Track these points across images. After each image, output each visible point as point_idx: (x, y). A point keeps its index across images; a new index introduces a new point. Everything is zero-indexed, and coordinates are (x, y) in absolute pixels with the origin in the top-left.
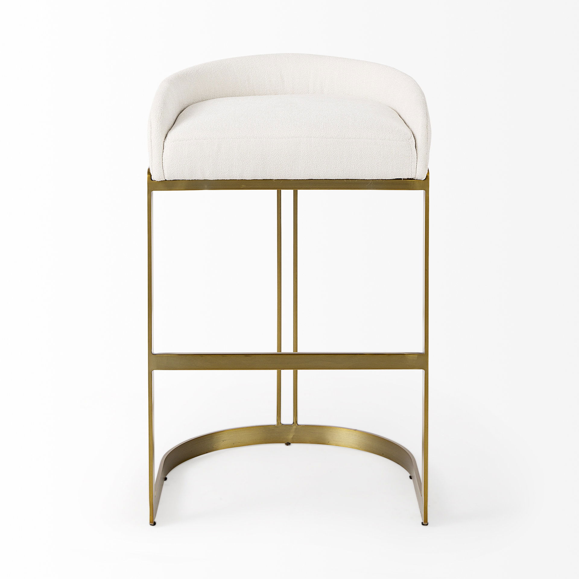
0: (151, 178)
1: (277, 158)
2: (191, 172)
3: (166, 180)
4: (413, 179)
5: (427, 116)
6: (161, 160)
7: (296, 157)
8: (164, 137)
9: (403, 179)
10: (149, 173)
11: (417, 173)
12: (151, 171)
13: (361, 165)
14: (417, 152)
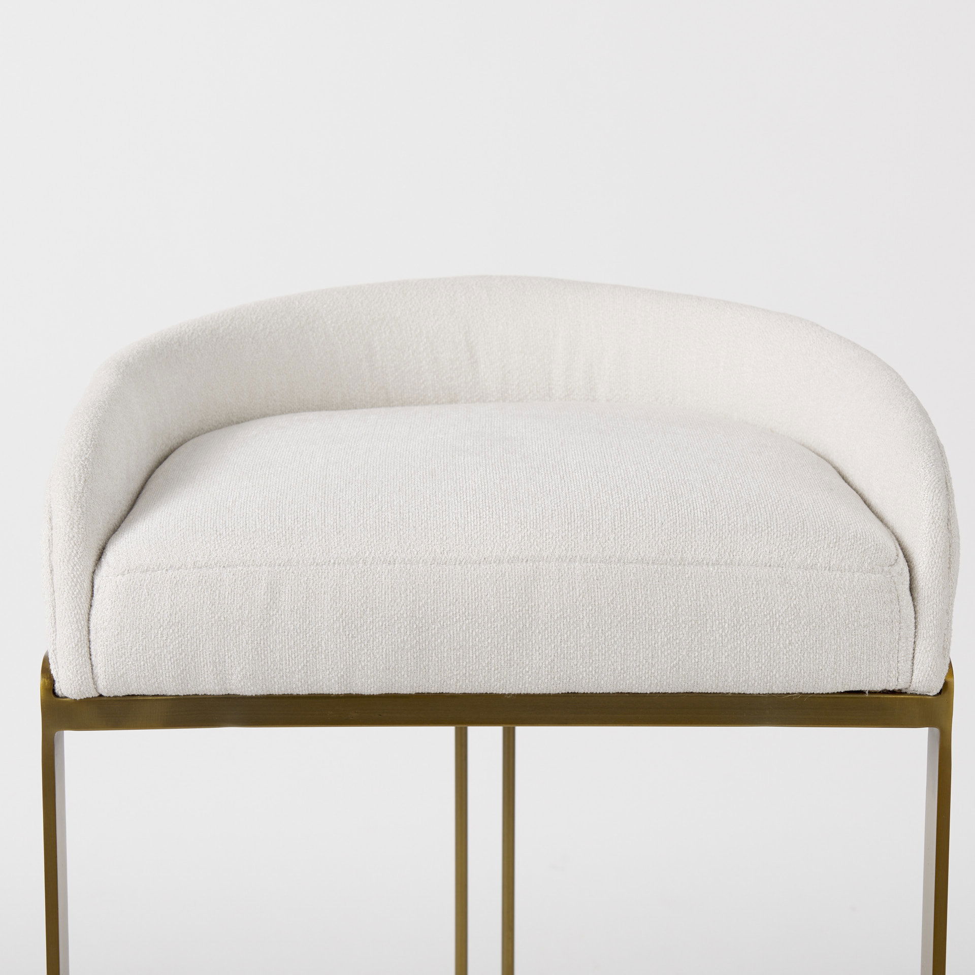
0: (54, 690)
1: (461, 627)
2: (182, 672)
3: (101, 696)
4: (900, 692)
5: (947, 487)
6: (85, 633)
7: (524, 625)
8: (94, 558)
9: (870, 692)
10: (46, 670)
11: (916, 672)
12: (52, 667)
13: (736, 648)
14: (915, 606)
